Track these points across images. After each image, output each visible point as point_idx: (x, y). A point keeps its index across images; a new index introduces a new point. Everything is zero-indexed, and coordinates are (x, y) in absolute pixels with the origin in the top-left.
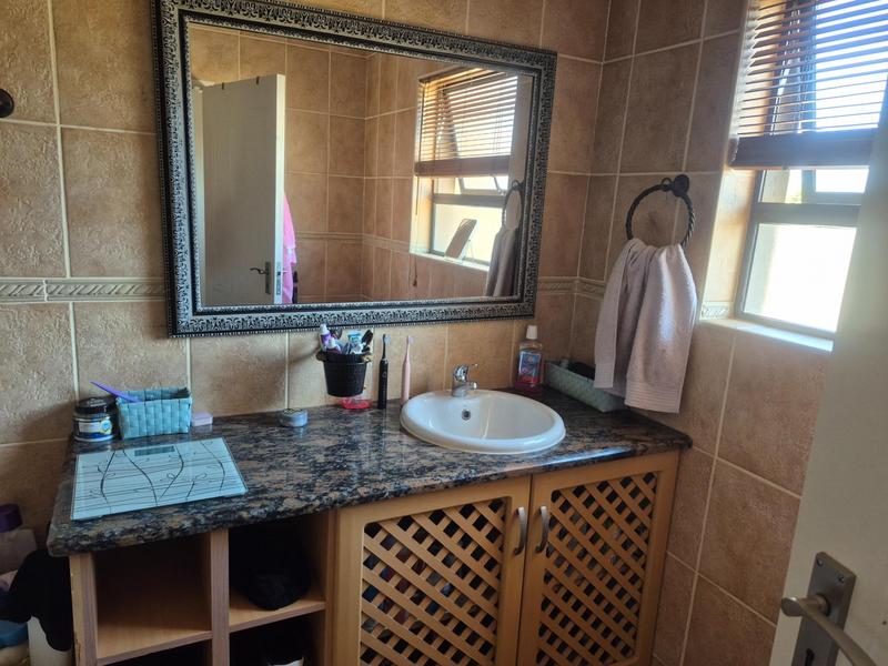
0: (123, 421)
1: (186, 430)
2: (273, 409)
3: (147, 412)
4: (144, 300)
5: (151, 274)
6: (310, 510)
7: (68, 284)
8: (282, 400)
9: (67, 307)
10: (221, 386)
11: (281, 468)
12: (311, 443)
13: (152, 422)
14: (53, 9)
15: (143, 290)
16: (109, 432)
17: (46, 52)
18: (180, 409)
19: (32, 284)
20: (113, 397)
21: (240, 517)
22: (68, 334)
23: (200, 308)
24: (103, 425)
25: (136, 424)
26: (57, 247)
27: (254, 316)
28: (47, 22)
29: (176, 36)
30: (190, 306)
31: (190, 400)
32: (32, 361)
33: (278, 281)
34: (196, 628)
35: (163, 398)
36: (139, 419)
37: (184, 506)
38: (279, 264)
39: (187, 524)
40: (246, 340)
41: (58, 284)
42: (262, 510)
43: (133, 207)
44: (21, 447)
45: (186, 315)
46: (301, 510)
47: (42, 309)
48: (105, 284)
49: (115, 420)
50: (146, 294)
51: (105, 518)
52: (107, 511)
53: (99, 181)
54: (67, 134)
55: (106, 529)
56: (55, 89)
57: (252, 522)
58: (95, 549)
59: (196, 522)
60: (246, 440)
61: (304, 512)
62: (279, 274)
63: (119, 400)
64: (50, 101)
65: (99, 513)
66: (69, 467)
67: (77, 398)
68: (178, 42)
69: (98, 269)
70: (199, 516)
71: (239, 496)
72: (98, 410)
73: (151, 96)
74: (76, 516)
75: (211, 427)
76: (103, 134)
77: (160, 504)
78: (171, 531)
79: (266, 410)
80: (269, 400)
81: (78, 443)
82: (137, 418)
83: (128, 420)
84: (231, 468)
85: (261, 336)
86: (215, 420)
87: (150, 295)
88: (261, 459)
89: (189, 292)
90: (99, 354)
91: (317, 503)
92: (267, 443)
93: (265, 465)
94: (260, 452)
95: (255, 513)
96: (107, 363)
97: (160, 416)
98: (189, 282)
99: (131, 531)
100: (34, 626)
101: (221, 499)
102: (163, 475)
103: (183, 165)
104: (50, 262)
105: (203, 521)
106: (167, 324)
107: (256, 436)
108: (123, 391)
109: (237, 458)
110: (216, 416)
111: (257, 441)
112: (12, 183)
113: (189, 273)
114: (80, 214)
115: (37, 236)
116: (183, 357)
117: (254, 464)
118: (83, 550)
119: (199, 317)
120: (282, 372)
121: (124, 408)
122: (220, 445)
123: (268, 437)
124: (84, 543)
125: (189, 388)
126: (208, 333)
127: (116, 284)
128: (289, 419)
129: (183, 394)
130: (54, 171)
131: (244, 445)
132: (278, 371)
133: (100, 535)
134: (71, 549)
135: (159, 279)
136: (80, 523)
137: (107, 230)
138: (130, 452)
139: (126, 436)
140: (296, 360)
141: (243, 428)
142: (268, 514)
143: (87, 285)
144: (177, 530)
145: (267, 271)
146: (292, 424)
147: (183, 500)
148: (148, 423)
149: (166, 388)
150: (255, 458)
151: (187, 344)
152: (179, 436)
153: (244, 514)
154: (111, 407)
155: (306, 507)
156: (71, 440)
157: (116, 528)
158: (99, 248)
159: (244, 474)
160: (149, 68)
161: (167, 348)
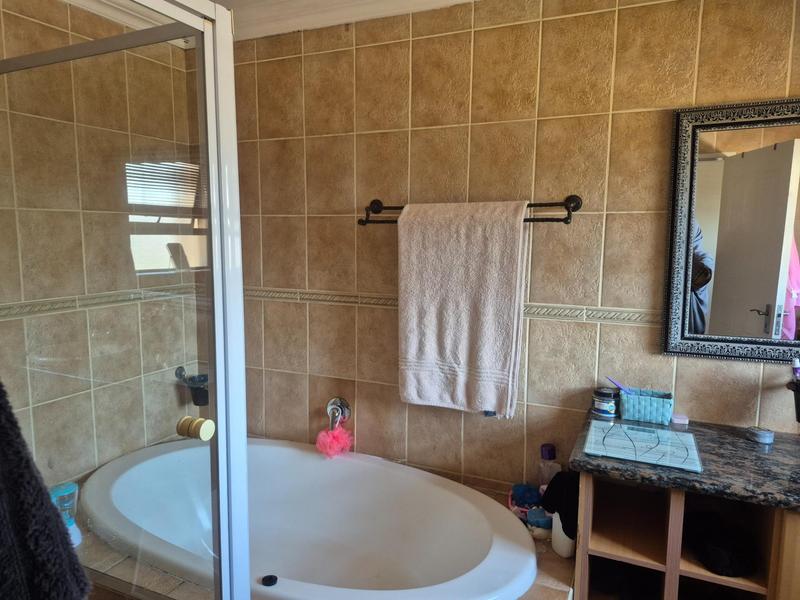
0: (623, 405)
1: (667, 424)
2: (745, 425)
3: (639, 403)
4: (647, 326)
5: (654, 308)
6: (754, 501)
7: (599, 311)
8: (754, 419)
9: (596, 325)
10: (698, 396)
11: (736, 465)
12: (771, 457)
13: (643, 412)
14: (611, 143)
15: (647, 318)
16: (613, 412)
17: (603, 170)
18: (663, 406)
19: (577, 309)
20: (619, 389)
21: (694, 486)
22: (595, 343)
23: (687, 334)
24: (609, 406)
25: (631, 410)
26: (595, 288)
27: (732, 345)
28: (606, 151)
29: (689, 144)
30: (680, 332)
31: (672, 401)
32: (572, 357)
33: (778, 323)
34: (655, 560)
35: (652, 396)
36: (634, 407)
37: (654, 466)
38: (780, 307)
39: (654, 478)
40: (724, 364)
41: (593, 311)
42: (712, 487)
43: (646, 262)
44: (560, 410)
45: (675, 338)
46: (747, 498)
47: (582, 326)
48: (622, 312)
49: (618, 404)
50: (648, 322)
51: (603, 457)
52: (604, 454)
53: (626, 245)
54: (610, 218)
55: (603, 463)
56: (606, 192)
57: (703, 492)
58: (596, 473)
59: (660, 478)
60: (713, 441)
61: (749, 501)
62: (779, 315)
63: (622, 392)
64: (602, 199)
65: (601, 453)
66: (586, 426)
67: (596, 386)
68: (690, 148)
69: (618, 302)
70: (663, 475)
71: (696, 473)
72: (607, 395)
73: (666, 187)
74: (587, 450)
75: (687, 427)
76: (632, 215)
77: (639, 460)
78: (643, 478)
79: (736, 425)
80: (741, 417)
81: (593, 414)
82: (633, 404)
83: (626, 406)
84: (694, 454)
85: (737, 363)
86: (691, 423)
87: (652, 322)
88: (722, 456)
89: (680, 322)
90: (613, 358)
91: (762, 497)
92: (730, 447)
93: (723, 460)
94: (722, 451)
95: (706, 487)
96: (617, 366)
97: (649, 408)
98: (680, 315)
99: (617, 469)
100: (556, 518)
101: (682, 470)
102: (644, 444)
103: (685, 231)
104: (590, 297)
105: (666, 479)
106: (661, 344)
107: (722, 440)
108: (625, 386)
109: (701, 450)
110: (693, 420)
111: (722, 444)
112: (575, 248)
113: (681, 308)
114: (611, 267)
115: (585, 281)
116: (671, 369)
117: (715, 458)
118: (589, 472)
119: (685, 342)
120: (756, 396)
121: (624, 397)
122: (690, 439)
123: (733, 444)
124: (589, 466)
125: (673, 394)
126: (691, 354)
127: (629, 313)
128: (755, 435)
129: (668, 396)
130: (599, 241)
131: (709, 444)
132: (750, 395)
133: (599, 466)
134: (582, 467)
135: (659, 311)
136: (588, 455)
137: (627, 277)
138: (625, 427)
139: (625, 417)
140: (769, 388)
141: (714, 434)
142: (717, 491)
143: (610, 312)
144: (647, 479)
145: (768, 312)
146: (757, 439)
147: (655, 462)
148: (639, 412)
149: (656, 391)
150: (716, 454)
151: (674, 361)
152: (661, 426)
153: (697, 485)
154: (617, 396)
155: (751, 497)
156: (589, 412)
157: (610, 465)
158: (620, 288)
159: (704, 462)
160: (667, 168)
161: (659, 361)
